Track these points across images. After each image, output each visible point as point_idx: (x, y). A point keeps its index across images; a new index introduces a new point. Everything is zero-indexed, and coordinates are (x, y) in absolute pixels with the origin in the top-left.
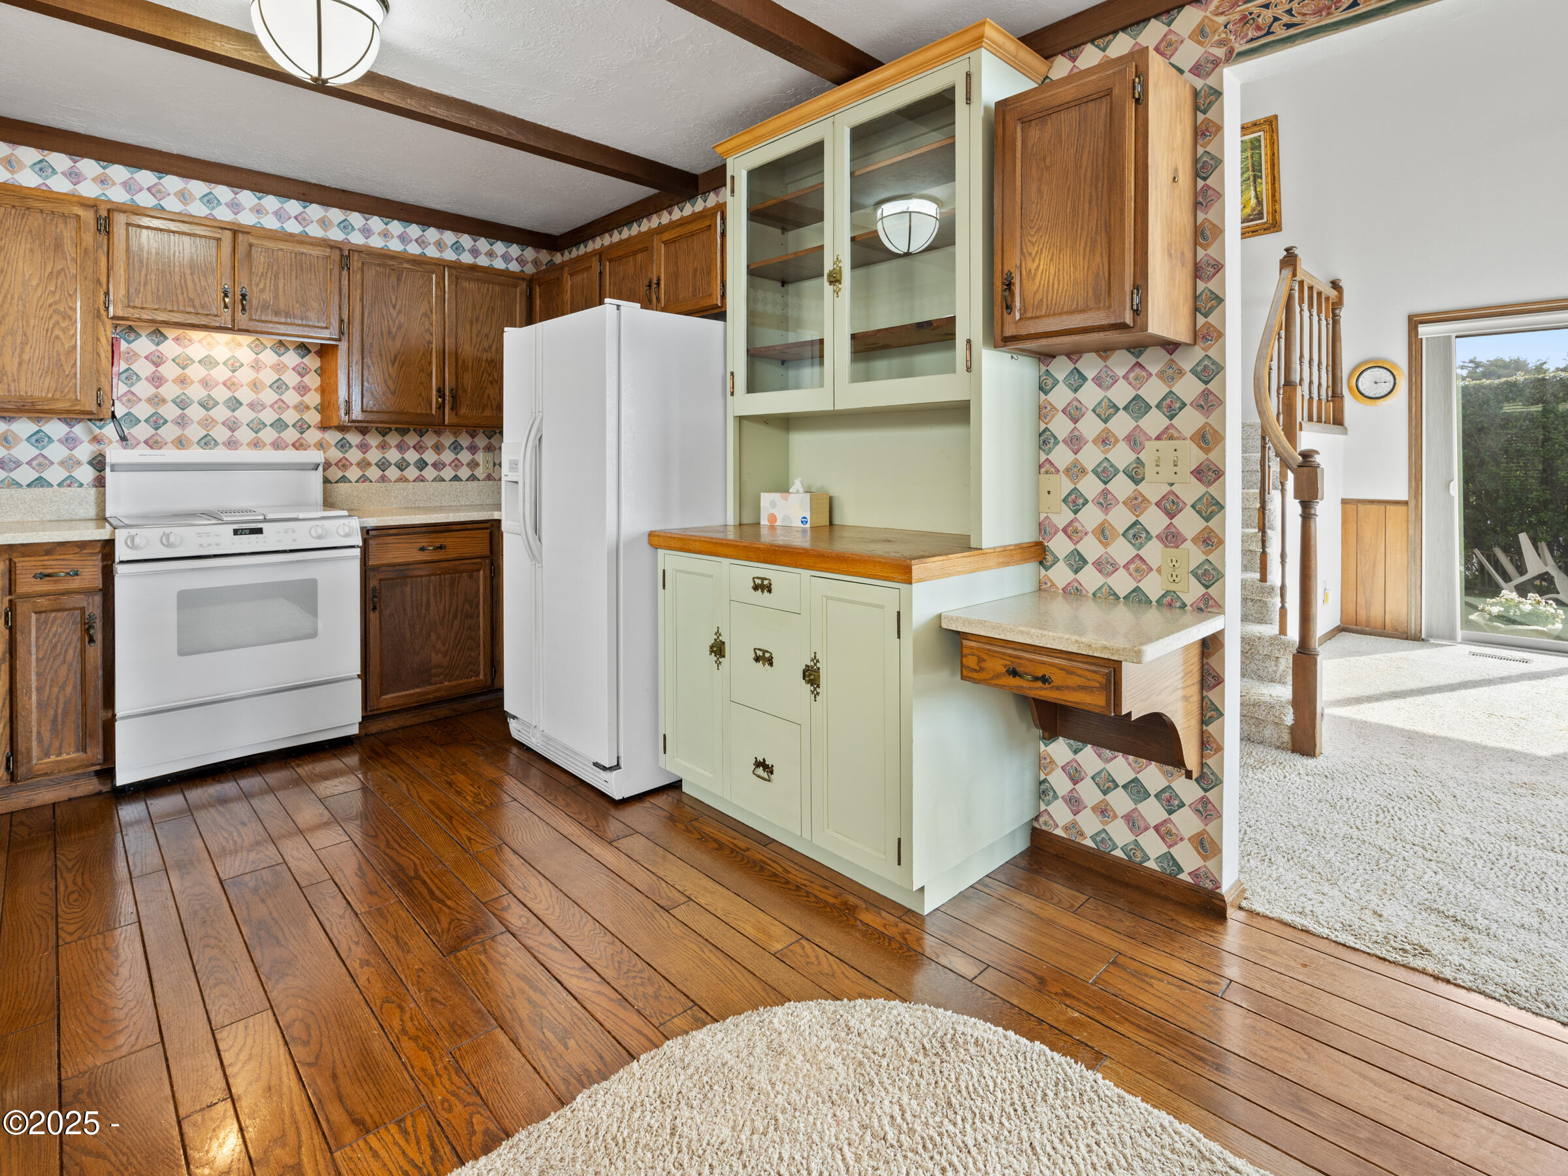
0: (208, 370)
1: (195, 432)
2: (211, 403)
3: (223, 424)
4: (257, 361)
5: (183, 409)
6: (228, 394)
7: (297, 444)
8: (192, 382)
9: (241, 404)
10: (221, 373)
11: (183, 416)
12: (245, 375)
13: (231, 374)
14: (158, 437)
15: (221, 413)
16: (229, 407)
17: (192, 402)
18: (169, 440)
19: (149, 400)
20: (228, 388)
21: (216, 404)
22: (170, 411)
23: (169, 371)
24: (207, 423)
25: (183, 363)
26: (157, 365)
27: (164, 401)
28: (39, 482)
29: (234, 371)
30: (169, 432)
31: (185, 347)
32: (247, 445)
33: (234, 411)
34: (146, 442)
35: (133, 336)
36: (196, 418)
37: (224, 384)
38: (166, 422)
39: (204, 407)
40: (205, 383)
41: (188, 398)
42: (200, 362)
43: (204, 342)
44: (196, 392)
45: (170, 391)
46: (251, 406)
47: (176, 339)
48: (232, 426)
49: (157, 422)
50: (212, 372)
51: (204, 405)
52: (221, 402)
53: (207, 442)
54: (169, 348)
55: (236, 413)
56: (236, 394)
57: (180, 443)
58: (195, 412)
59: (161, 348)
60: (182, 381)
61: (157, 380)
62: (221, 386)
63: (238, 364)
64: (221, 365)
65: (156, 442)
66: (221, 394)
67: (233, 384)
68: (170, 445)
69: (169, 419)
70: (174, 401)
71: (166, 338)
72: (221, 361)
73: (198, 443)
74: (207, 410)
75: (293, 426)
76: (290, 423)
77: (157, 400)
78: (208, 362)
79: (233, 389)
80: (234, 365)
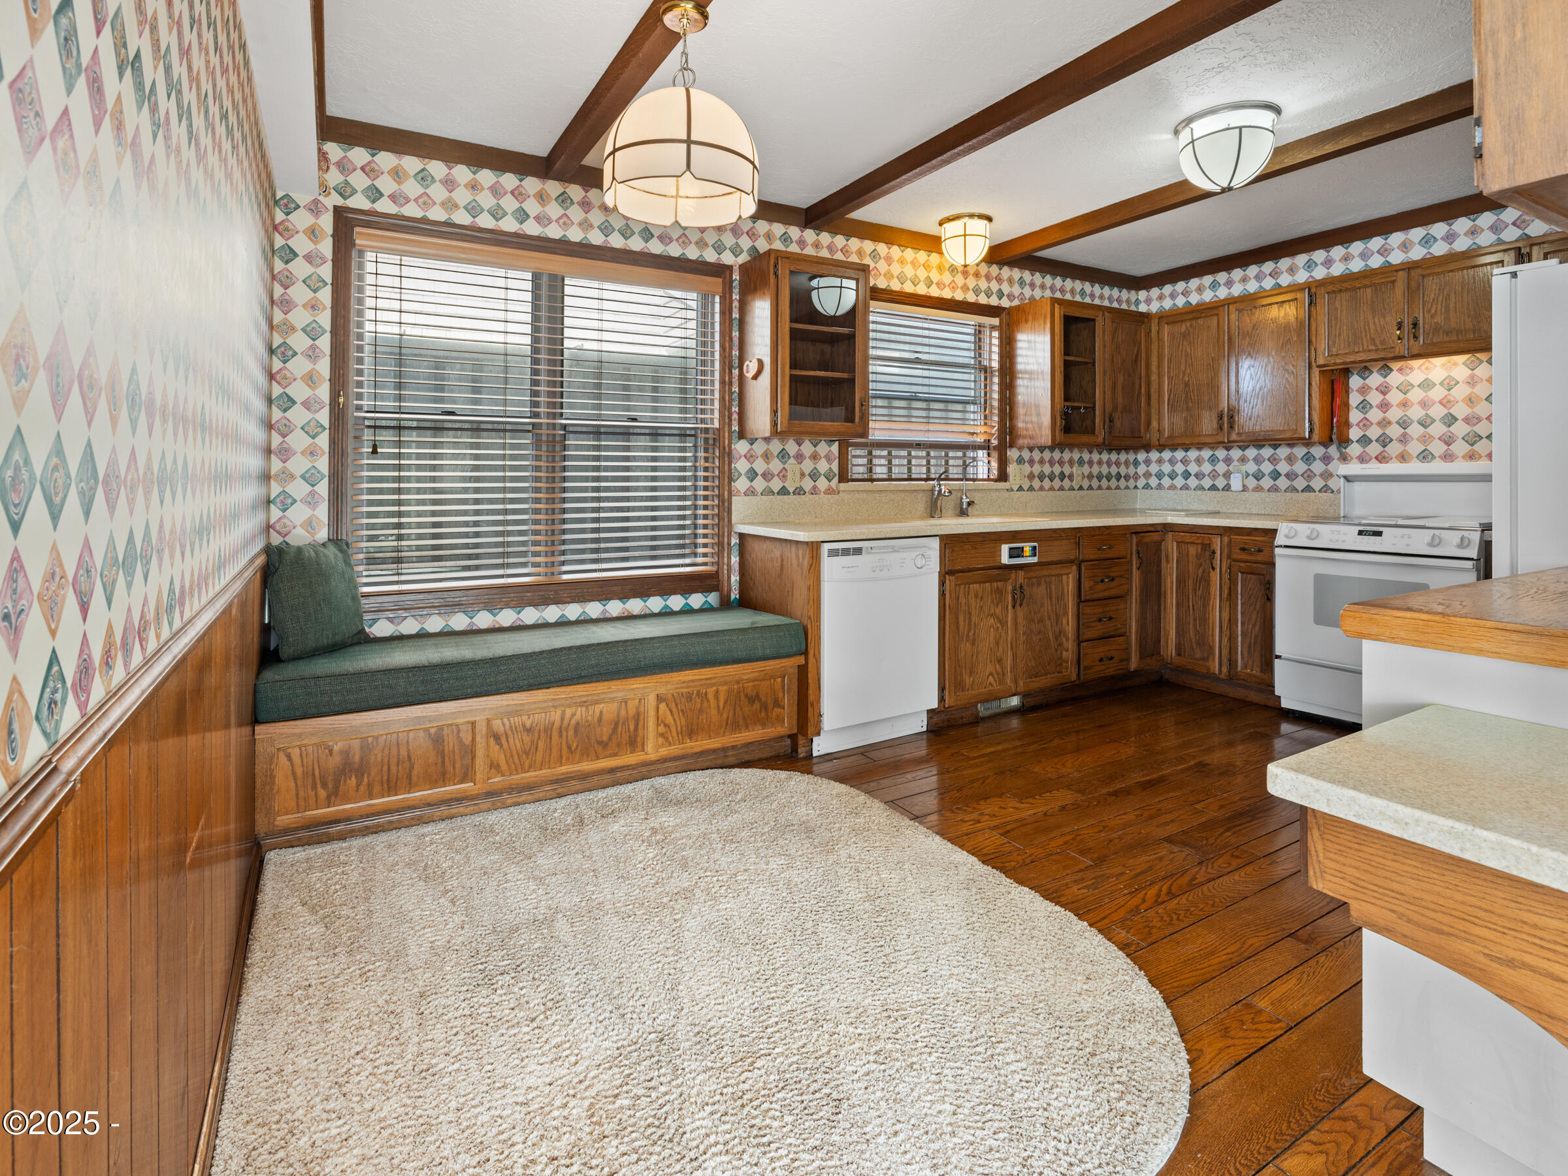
0: (1426, 392)
1: (1415, 448)
2: (1429, 421)
3: (1440, 439)
4: (1472, 377)
5: (1405, 429)
6: (1444, 411)
8: (1413, 404)
9: (1456, 419)
10: (1438, 393)
11: (1404, 435)
12: (1460, 392)
13: (1446, 392)
14: (1384, 454)
15: (1438, 429)
16: (1445, 423)
17: (1412, 421)
18: (1394, 455)
19: (1379, 424)
20: (1444, 406)
21: (1433, 421)
22: (1394, 431)
23: (1394, 397)
24: (1425, 439)
25: (1404, 389)
26: (1384, 393)
27: (1390, 423)
28: (1308, 489)
29: (1449, 390)
30: (1394, 449)
31: (1407, 376)
32: (1463, 458)
33: (1449, 426)
34: (1376, 458)
35: (1367, 373)
36: (1415, 437)
37: (1441, 402)
38: (1391, 440)
39: (1422, 425)
40: (1424, 404)
41: (1409, 418)
42: (1419, 386)
43: (1423, 368)
44: (1416, 413)
45: (1394, 414)
46: (1467, 420)
47: (1400, 370)
48: (1448, 441)
49: (1384, 441)
50: (1430, 394)
51: (1423, 424)
52: (1437, 419)
53: (1425, 456)
54: (1395, 378)
55: (1452, 429)
56: (1451, 411)
57: (1403, 458)
58: (1415, 430)
59: (1387, 379)
60: (1404, 404)
61: (1384, 406)
62: (1438, 405)
63: (1453, 383)
64: (1438, 386)
65: (1384, 457)
66: (1438, 412)
67: (1449, 402)
68: (1394, 460)
69: (1394, 438)
70: (1398, 423)
71: (1391, 370)
72: (1437, 383)
73: (1417, 457)
74: (1425, 427)
77: (1385, 423)
78: (1426, 385)
79: (1449, 405)
80: (1450, 384)
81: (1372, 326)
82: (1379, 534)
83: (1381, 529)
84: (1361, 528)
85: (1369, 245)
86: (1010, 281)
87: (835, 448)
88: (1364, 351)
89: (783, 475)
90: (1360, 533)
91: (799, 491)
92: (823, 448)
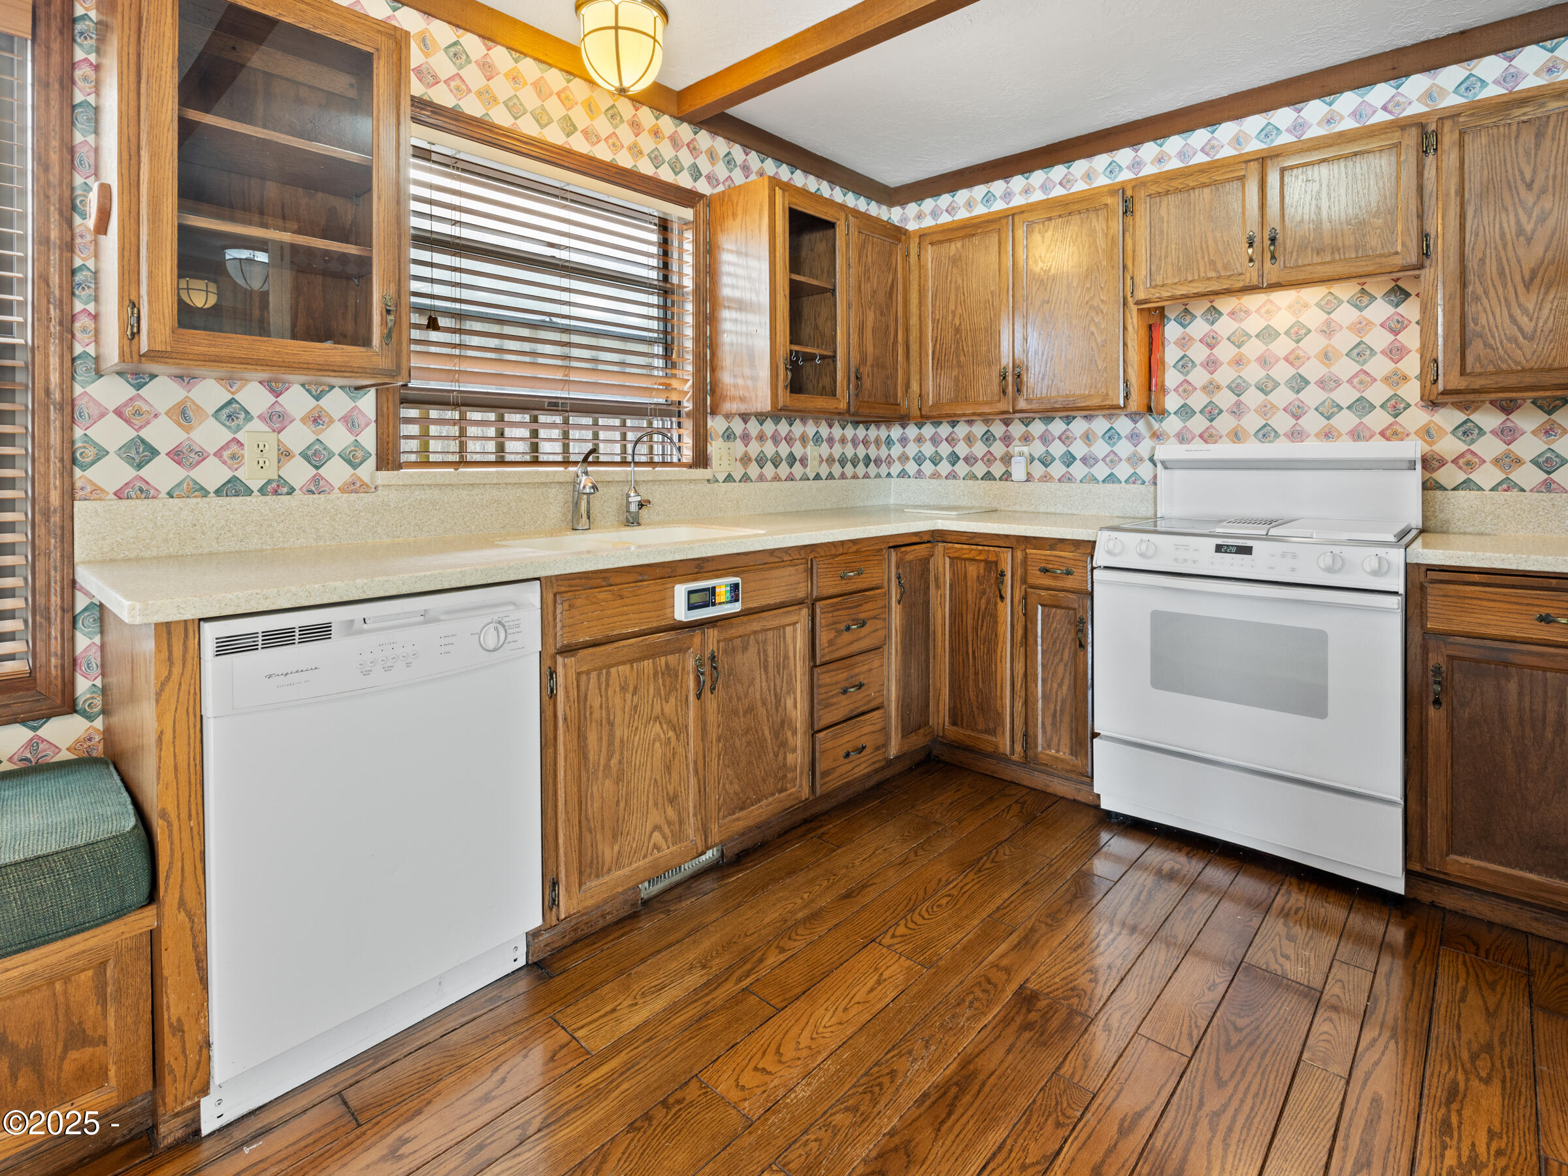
0: (1266, 344)
1: (1252, 422)
2: (1270, 385)
3: (1285, 409)
4: (1328, 323)
5: (1238, 395)
6: (1291, 371)
7: (1388, 433)
8: (1249, 362)
9: (1307, 382)
10: (1282, 346)
11: (1238, 404)
12: (1313, 344)
13: (1294, 345)
14: (1211, 430)
15: (1282, 396)
16: (1292, 388)
17: (1248, 386)
18: (1224, 433)
19: (1204, 389)
20: (1291, 364)
21: (1276, 385)
22: (1225, 399)
23: (1225, 352)
24: (1266, 410)
25: (1238, 340)
26: (1211, 347)
27: (1218, 388)
28: (1111, 478)
29: (1298, 341)
30: (1225, 423)
31: (1242, 320)
32: (1316, 435)
33: (1298, 392)
34: (1201, 436)
35: (1188, 318)
36: (1253, 406)
37: (1286, 359)
38: (1221, 411)
39: (1262, 390)
40: (1264, 361)
41: (1244, 381)
42: (1257, 336)
43: (1265, 308)
44: (1253, 373)
45: (1225, 375)
46: (1321, 384)
47: (1231, 311)
48: (1296, 412)
49: (1211, 412)
50: (1272, 347)
51: (1263, 389)
52: (1282, 381)
53: (1266, 434)
54: (1225, 326)
55: (1302, 395)
56: (1301, 371)
57: (1236, 436)
58: (1252, 398)
59: (1216, 327)
60: (1238, 362)
61: (1211, 364)
62: (1282, 363)
63: (1304, 331)
64: (1283, 336)
65: (1211, 436)
66: (1281, 372)
67: (1298, 358)
68: (1225, 438)
69: (1224, 409)
70: (1229, 387)
71: (1221, 311)
72: (1282, 331)
73: (1256, 435)
74: (1266, 394)
75: (1382, 406)
76: (1377, 403)
77: (1211, 388)
78: (1267, 334)
79: (1297, 363)
80: (1298, 333)
81: (1211, 242)
82: (1247, 550)
83: (1248, 543)
84: (1220, 541)
85: (1190, 141)
86: (712, 155)
87: (368, 402)
88: (1200, 279)
89: (231, 452)
90: (1219, 548)
91: (277, 488)
92: (337, 402)
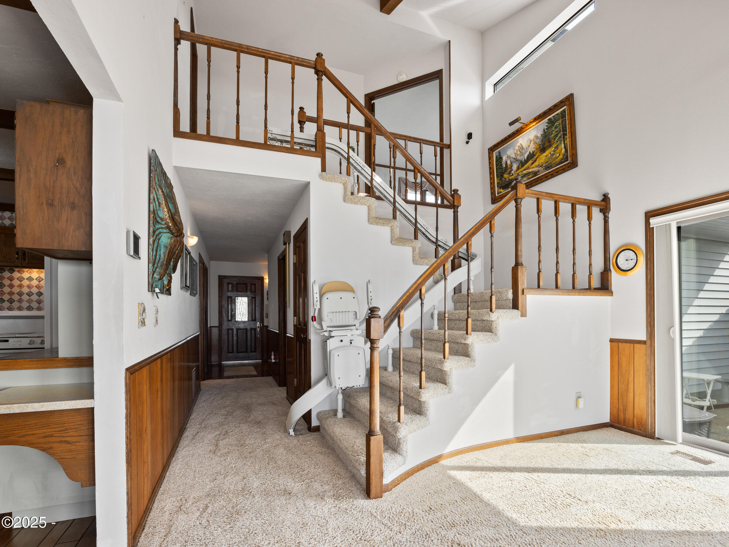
0: (30, 282)
1: (25, 305)
2: (31, 294)
3: (35, 301)
5: (20, 296)
6: (37, 290)
8: (24, 286)
9: (42, 294)
10: (35, 283)
11: (20, 299)
12: (44, 283)
13: (38, 283)
14: (11, 307)
15: (35, 297)
16: (38, 295)
17: (24, 294)
18: (16, 307)
19: (8, 293)
20: (37, 288)
21: (33, 294)
22: (16, 297)
23: (16, 283)
24: (30, 301)
25: (21, 279)
26: (11, 281)
27: (14, 293)
29: (39, 282)
30: (16, 305)
31: (22, 274)
33: (40, 296)
34: (7, 308)
35: (3, 271)
36: (25, 300)
37: (36, 287)
38: (14, 301)
40: (29, 287)
41: (23, 292)
42: (27, 279)
43: (29, 272)
44: (25, 290)
45: (16, 290)
47: (18, 271)
48: (39, 302)
49: (11, 301)
50: (31, 283)
51: (28, 295)
52: (35, 293)
53: (29, 308)
54: (16, 275)
56: (40, 290)
57: (20, 309)
58: (25, 297)
59: (13, 275)
60: (20, 286)
61: (11, 286)
62: (35, 288)
63: (41, 279)
64: (35, 280)
65: (11, 308)
66: (35, 290)
67: (39, 287)
68: (16, 309)
69: (16, 300)
70: (17, 293)
71: (14, 271)
72: (35, 278)
73: (26, 308)
74: (30, 296)
77: (11, 293)
78: (30, 279)
79: (39, 288)
80: (39, 280)
82: (7, 341)
83: (8, 339)
88: (1, 261)
